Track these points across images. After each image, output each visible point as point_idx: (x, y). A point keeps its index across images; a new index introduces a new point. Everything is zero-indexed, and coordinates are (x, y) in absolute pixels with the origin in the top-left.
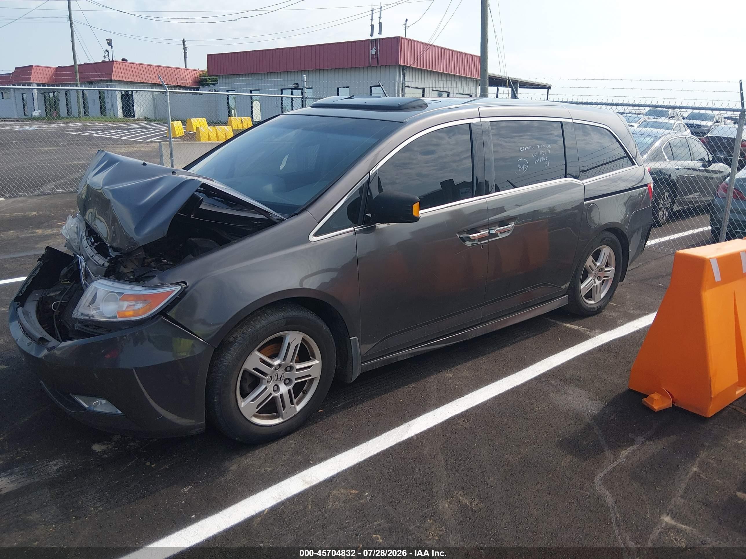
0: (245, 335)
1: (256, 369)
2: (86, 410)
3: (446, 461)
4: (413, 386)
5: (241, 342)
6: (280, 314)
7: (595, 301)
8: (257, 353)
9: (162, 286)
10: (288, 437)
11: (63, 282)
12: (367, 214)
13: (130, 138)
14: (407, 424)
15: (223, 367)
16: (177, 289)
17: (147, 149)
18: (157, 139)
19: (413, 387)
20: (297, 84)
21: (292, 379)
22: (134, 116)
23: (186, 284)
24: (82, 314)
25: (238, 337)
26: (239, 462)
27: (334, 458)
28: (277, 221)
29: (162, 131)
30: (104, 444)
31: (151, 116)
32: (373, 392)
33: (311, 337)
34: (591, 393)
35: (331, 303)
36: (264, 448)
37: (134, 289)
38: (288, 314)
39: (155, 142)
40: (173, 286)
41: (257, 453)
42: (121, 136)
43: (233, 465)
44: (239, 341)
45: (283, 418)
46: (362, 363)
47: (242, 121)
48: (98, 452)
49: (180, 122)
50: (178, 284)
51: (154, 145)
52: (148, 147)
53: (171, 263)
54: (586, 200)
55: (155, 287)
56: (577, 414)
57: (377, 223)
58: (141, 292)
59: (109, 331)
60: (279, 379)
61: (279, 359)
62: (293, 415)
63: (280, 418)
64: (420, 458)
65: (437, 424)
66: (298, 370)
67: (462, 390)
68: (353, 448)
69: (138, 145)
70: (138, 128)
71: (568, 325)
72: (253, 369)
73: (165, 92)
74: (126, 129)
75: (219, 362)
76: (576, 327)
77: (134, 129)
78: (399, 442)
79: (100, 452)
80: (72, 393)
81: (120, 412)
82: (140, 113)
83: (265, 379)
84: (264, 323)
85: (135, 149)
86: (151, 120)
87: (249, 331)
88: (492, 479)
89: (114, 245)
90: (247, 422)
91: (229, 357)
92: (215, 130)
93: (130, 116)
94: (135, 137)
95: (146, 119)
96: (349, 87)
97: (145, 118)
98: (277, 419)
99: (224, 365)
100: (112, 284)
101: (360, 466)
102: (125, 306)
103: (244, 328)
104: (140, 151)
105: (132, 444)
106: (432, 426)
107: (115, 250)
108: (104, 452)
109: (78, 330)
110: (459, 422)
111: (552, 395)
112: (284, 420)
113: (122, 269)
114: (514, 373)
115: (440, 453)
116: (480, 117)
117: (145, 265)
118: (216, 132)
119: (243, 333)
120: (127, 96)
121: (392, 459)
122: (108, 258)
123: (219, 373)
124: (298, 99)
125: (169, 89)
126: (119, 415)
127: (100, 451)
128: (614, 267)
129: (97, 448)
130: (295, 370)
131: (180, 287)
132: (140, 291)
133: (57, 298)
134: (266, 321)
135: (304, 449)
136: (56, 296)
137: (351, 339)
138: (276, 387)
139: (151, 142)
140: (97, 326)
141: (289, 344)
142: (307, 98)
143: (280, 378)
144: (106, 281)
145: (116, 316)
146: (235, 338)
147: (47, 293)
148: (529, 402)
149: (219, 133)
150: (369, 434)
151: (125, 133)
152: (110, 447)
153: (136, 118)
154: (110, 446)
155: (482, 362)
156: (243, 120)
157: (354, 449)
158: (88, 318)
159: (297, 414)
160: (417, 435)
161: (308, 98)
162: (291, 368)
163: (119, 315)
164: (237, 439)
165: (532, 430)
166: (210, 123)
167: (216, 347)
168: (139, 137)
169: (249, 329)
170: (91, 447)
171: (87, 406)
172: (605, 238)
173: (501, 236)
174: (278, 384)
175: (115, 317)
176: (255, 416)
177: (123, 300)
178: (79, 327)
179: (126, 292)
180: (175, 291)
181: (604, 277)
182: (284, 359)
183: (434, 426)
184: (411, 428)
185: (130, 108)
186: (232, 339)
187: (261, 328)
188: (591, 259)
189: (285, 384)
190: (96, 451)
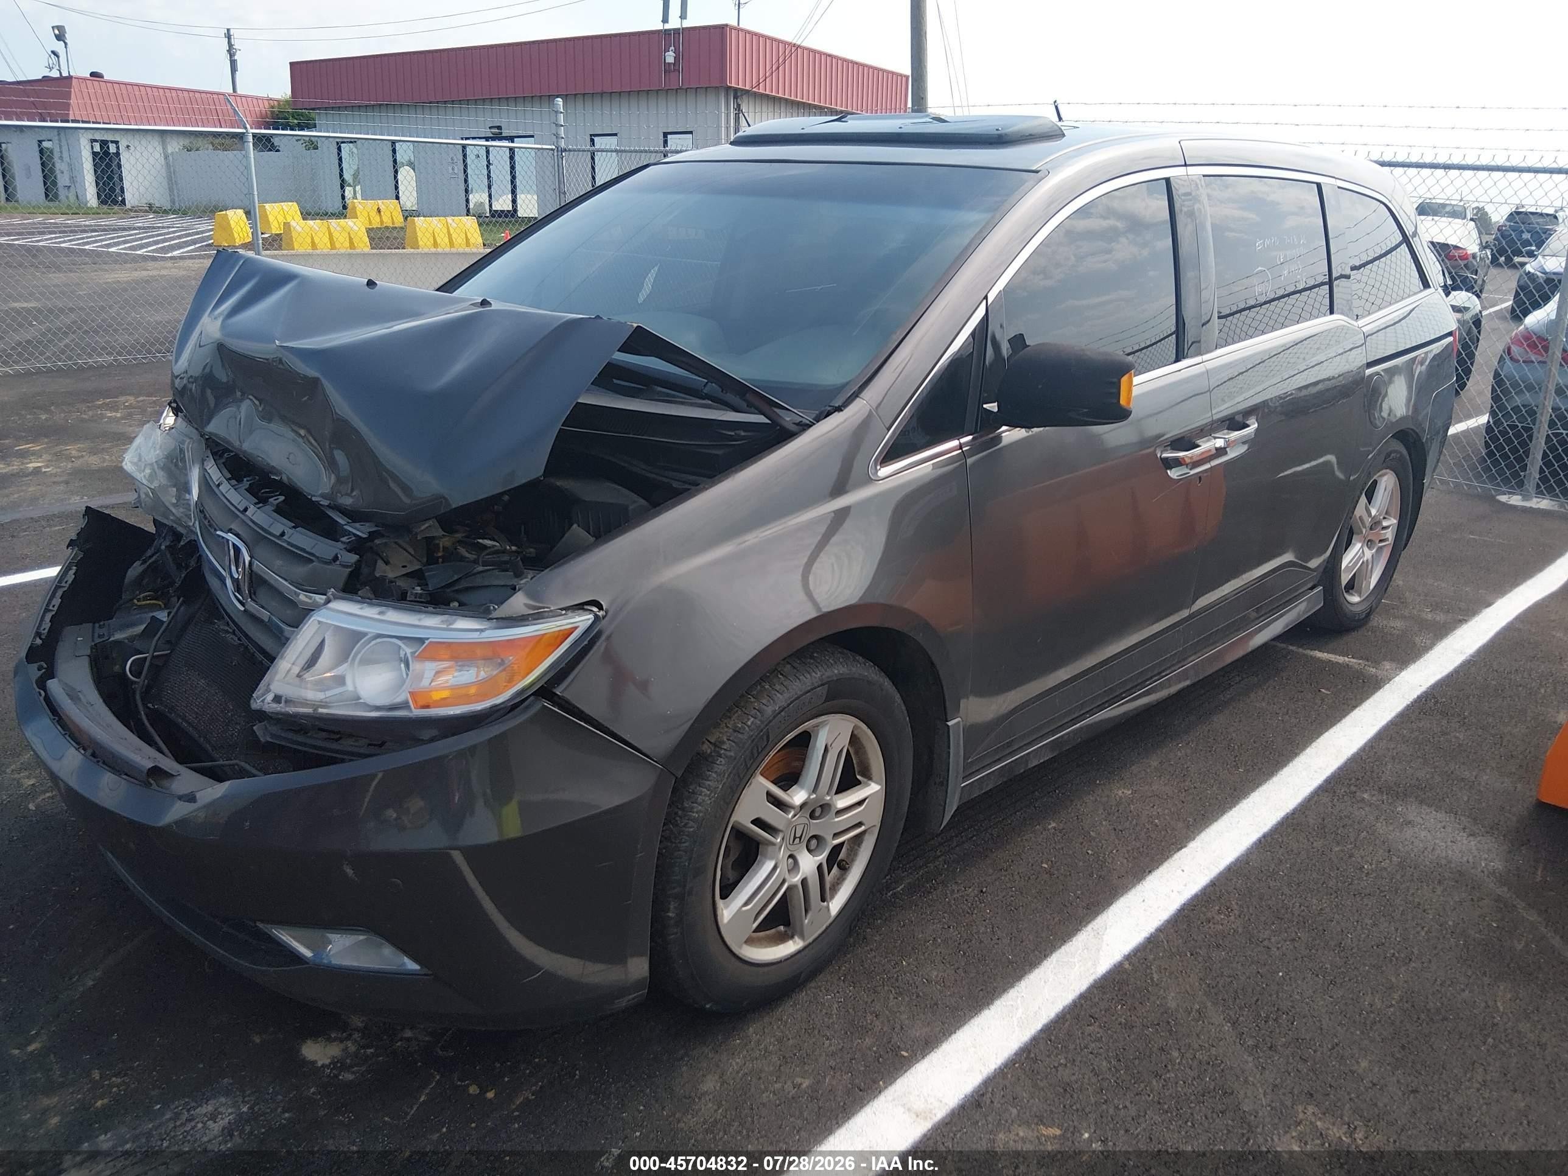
0: (740, 736)
1: (758, 822)
2: (308, 963)
3: (1234, 1024)
4: (1053, 825)
5: (732, 754)
6: (814, 674)
7: (1360, 597)
8: (761, 780)
9: (538, 616)
10: (813, 984)
11: (139, 600)
12: (985, 406)
13: (130, 248)
14: (1090, 927)
15: (691, 823)
16: (583, 620)
17: (175, 272)
18: (192, 251)
19: (1054, 828)
20: (499, 128)
21: (825, 836)
22: (123, 202)
23: (600, 607)
24: (277, 699)
25: (723, 743)
26: (718, 1066)
27: (954, 1036)
28: (793, 428)
29: (197, 233)
30: (330, 1040)
31: (161, 200)
32: (966, 846)
33: (869, 727)
34: (1463, 818)
35: (919, 638)
36: (766, 1019)
37: (454, 626)
38: (828, 673)
39: (191, 258)
40: (570, 614)
41: (755, 1038)
42: (108, 246)
43: (704, 1076)
44: (729, 754)
45: (802, 937)
46: (965, 778)
47: (379, 211)
48: (323, 1066)
49: (240, 212)
50: (581, 607)
51: (189, 263)
52: (175, 268)
53: (514, 548)
54: (1370, 365)
55: (520, 620)
56: (1461, 873)
57: (1004, 428)
58: (484, 634)
59: (381, 746)
60: (797, 840)
61: (802, 788)
62: (824, 927)
63: (796, 938)
64: (1168, 1023)
65: (1160, 923)
66: (840, 812)
67: (1173, 829)
68: (988, 1004)
69: (151, 264)
70: (140, 228)
71: (1318, 654)
72: (753, 822)
73: (244, 133)
74: (114, 230)
75: (680, 813)
76: (1341, 659)
77: (130, 229)
78: (1095, 981)
79: (328, 1066)
80: (262, 921)
81: (412, 966)
82: (137, 195)
83: (773, 844)
84: (781, 699)
85: (145, 273)
86: (166, 212)
87: (749, 723)
88: (1364, 1064)
89: (347, 501)
90: (733, 959)
91: (704, 799)
92: (324, 229)
93: (115, 202)
94: (141, 247)
95: (151, 208)
96: (615, 135)
97: (150, 206)
98: (791, 942)
99: (694, 820)
100: (380, 613)
101: (1032, 1055)
102: (429, 674)
103: (734, 718)
104: (162, 276)
105: (408, 1034)
106: (1153, 930)
107: (354, 516)
108: (338, 1065)
109: (268, 742)
110: (1209, 915)
111: (1381, 828)
112: (807, 942)
113: (382, 570)
114: (1267, 780)
115: (1209, 1004)
116: (1186, 165)
117: (440, 554)
118: (330, 234)
119: (735, 731)
120: (107, 153)
121: (1101, 1031)
122: (344, 539)
123: (680, 843)
124: (545, 153)
125: (252, 128)
126: (413, 974)
127: (327, 1062)
128: (1395, 518)
129: (316, 1052)
130: (834, 811)
131: (591, 616)
132: (481, 631)
133: (137, 644)
134: (786, 695)
135: (869, 1017)
136: (132, 639)
137: (950, 723)
138: (790, 860)
139: (181, 258)
140: (334, 732)
141: (826, 750)
142: (565, 150)
143: (800, 838)
144: (359, 606)
145: (407, 702)
146: (717, 745)
147: (104, 631)
148: (1342, 851)
149: (336, 235)
150: (1010, 962)
151: (118, 237)
152: (352, 1048)
153: (128, 206)
154: (349, 1044)
155: (1179, 754)
156: (382, 208)
157: (992, 1007)
158: (310, 710)
159: (831, 924)
160: (1128, 958)
161: (570, 150)
162: (825, 807)
163: (415, 701)
164: (708, 1006)
165: (1386, 924)
166: (306, 215)
167: (679, 774)
168: (152, 245)
169: (749, 719)
170: (299, 1051)
171: (307, 953)
172: (1391, 452)
173: (1232, 454)
174: (795, 853)
175: (405, 705)
176: (750, 941)
177: (422, 657)
178: (273, 736)
179: (434, 636)
180: (576, 628)
181: (1381, 541)
182: (814, 791)
183: (1156, 930)
184: (1105, 937)
185: (114, 184)
186: (707, 748)
187: (776, 715)
188: (1363, 499)
189: (809, 851)
190: (315, 1062)
